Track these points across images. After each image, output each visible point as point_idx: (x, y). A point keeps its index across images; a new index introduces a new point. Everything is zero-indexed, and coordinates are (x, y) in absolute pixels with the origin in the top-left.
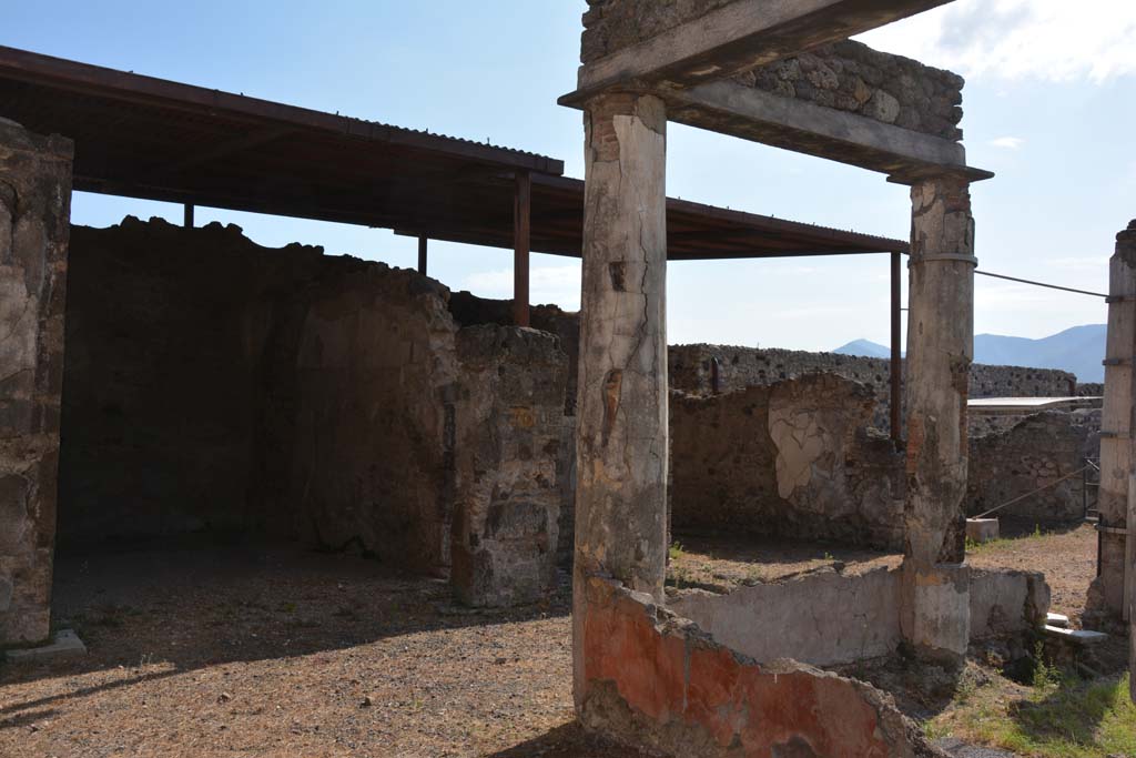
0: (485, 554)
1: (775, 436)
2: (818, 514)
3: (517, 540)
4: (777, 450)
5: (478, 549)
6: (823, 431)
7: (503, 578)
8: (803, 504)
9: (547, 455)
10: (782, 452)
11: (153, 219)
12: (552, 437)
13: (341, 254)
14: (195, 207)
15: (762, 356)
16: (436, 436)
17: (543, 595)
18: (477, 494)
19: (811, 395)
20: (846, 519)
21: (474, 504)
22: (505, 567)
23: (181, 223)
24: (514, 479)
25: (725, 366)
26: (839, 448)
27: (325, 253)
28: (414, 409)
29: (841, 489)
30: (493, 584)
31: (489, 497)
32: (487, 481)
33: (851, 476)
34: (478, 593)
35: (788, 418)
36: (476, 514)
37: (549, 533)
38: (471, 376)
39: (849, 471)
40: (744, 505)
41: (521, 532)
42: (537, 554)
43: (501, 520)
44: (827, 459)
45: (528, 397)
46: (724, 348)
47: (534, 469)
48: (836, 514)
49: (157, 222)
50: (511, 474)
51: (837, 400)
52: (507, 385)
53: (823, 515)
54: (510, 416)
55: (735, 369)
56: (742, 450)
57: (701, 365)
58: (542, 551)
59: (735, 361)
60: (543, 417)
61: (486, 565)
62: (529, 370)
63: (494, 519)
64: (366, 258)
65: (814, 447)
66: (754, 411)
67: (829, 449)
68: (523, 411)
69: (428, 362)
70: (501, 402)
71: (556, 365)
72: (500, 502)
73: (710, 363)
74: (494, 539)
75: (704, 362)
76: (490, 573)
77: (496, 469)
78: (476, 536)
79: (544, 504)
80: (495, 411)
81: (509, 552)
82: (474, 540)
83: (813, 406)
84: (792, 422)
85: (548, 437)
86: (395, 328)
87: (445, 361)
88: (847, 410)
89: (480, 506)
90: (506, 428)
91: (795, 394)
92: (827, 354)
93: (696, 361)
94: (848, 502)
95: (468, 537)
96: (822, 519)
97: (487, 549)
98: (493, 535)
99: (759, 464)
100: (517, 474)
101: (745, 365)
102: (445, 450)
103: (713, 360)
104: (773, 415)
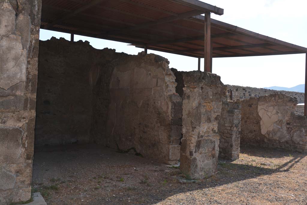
0: (195, 159)
1: (260, 114)
2: (276, 140)
3: (205, 153)
4: (261, 119)
5: (193, 157)
6: (279, 113)
7: (201, 168)
8: (270, 136)
9: (216, 121)
10: (263, 119)
11: (61, 38)
12: (218, 114)
13: (121, 52)
14: (74, 35)
15: (244, 89)
16: (168, 113)
17: (213, 173)
18: (193, 136)
19: (274, 101)
20: (287, 142)
21: (192, 140)
22: (201, 164)
23: (70, 40)
24: (205, 130)
25: (234, 92)
26: (284, 118)
27: (116, 52)
28: (158, 103)
29: (285, 132)
30: (197, 170)
31: (197, 137)
32: (196, 131)
33: (288, 128)
34: (192, 174)
35: (265, 108)
36: (192, 143)
37: (216, 150)
38: (191, 91)
39: (288, 126)
40: (248, 136)
41: (207, 150)
42: (212, 158)
43: (200, 146)
44: (280, 122)
45: (210, 99)
46: (234, 86)
47: (211, 126)
48: (283, 140)
49: (62, 39)
50: (204, 128)
51: (284, 103)
52: (204, 94)
53: (278, 140)
54: (204, 106)
55: (237, 93)
56: (248, 118)
57: (227, 91)
58: (213, 157)
59: (237, 90)
60: (215, 107)
61: (195, 163)
62: (211, 89)
63: (198, 145)
64: (129, 54)
65: (275, 118)
66: (252, 105)
67: (280, 119)
68: (208, 104)
69: (165, 86)
70: (202, 100)
71: (220, 87)
72: (200, 139)
73: (230, 91)
74: (198, 153)
75: (228, 90)
76: (197, 166)
77: (199, 126)
78: (192, 152)
79: (215, 139)
80: (200, 104)
81: (203, 158)
82: (191, 154)
83: (275, 105)
84: (267, 110)
85: (216, 114)
86: (150, 74)
87: (170, 86)
88: (288, 106)
89: (194, 140)
90: (203, 110)
91: (268, 101)
92: (262, 89)
93: (226, 90)
94: (288, 136)
95: (189, 152)
96: (277, 142)
97: (196, 157)
98: (198, 152)
99: (254, 123)
100: (206, 128)
101: (239, 92)
102: (171, 118)
103: (231, 90)
104: (259, 107)
